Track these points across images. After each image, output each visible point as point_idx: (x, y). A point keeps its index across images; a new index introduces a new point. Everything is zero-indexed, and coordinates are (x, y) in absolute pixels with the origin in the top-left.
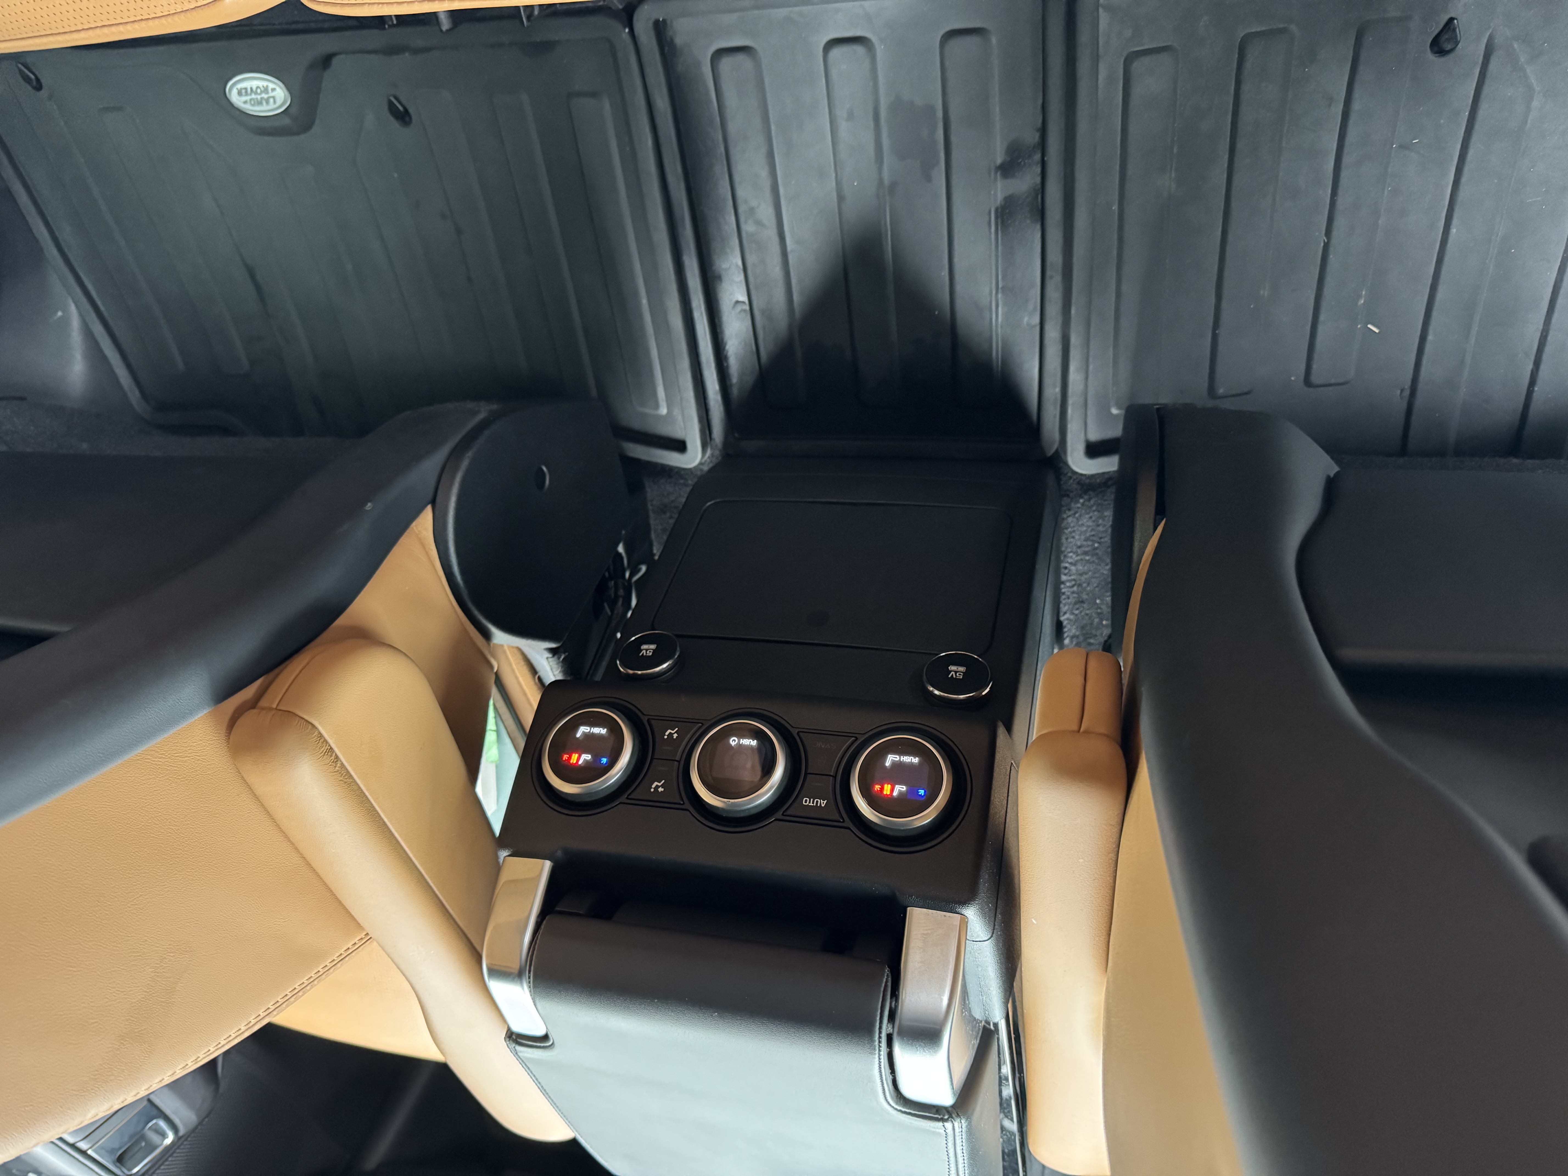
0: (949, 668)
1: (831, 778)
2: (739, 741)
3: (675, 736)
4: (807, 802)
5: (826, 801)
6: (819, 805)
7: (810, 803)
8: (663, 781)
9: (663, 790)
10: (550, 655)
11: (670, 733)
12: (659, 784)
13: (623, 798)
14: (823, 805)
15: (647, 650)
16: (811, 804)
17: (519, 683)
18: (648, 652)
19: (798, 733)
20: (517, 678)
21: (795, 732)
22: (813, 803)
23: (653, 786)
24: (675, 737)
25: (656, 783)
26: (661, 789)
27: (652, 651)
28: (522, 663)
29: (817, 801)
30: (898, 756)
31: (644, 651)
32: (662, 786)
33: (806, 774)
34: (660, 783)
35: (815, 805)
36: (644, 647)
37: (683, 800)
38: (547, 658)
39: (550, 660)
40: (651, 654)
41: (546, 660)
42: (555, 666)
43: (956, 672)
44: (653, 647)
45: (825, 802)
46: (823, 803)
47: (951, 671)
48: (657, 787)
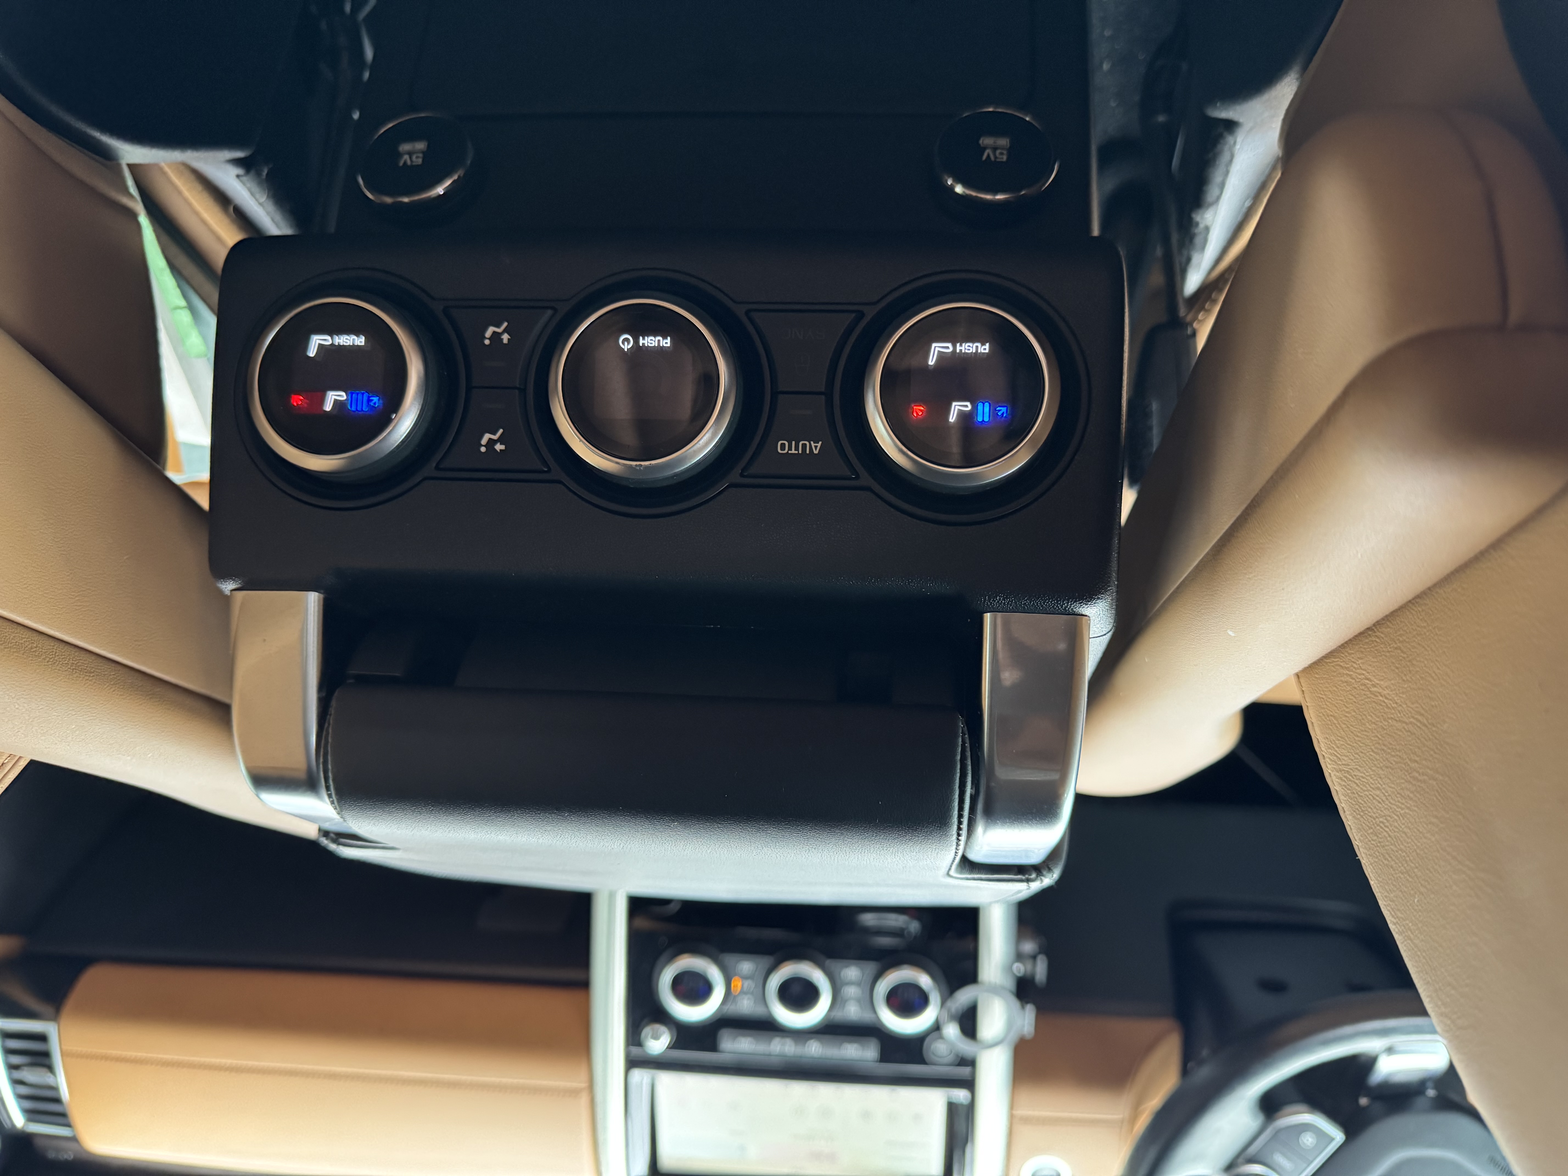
0: (981, 142)
1: (823, 397)
2: (636, 341)
3: (505, 338)
4: (784, 447)
5: (820, 443)
6: (808, 452)
7: (790, 449)
8: (501, 431)
9: (503, 447)
10: (240, 171)
11: (494, 332)
12: (495, 437)
13: (429, 469)
14: (816, 452)
15: (410, 154)
16: (793, 451)
17: (204, 222)
18: (414, 158)
19: (747, 313)
20: (197, 214)
21: (740, 311)
22: (797, 449)
23: (484, 441)
24: (505, 341)
25: (487, 437)
26: (499, 447)
27: (421, 155)
28: (199, 187)
29: (804, 446)
30: (949, 345)
31: (406, 157)
32: (500, 440)
33: (775, 394)
34: (494, 434)
35: (800, 452)
36: (405, 147)
37: (547, 466)
38: (238, 176)
39: (244, 179)
40: (420, 161)
41: (237, 180)
42: (256, 189)
43: (995, 149)
44: (421, 146)
45: (819, 445)
46: (816, 447)
47: (985, 149)
48: (491, 442)
